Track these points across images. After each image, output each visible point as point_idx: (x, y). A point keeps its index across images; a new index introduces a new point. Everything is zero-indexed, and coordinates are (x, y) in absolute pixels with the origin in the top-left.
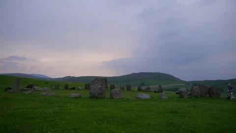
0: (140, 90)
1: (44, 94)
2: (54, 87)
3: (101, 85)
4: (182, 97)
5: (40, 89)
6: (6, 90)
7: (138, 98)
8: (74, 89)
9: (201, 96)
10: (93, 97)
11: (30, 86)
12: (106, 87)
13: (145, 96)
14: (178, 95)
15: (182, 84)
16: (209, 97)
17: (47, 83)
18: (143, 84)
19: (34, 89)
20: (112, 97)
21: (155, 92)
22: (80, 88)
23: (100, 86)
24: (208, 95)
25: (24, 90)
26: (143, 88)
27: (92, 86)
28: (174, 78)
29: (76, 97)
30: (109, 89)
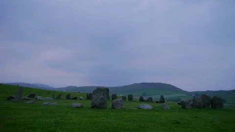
0: (142, 100)
1: (46, 103)
2: (56, 97)
3: (103, 95)
4: (184, 107)
5: (42, 99)
6: (8, 99)
7: (139, 108)
8: (75, 98)
9: (204, 107)
10: (94, 107)
11: (32, 96)
12: (108, 98)
13: (147, 106)
14: (180, 106)
15: (184, 95)
16: (212, 107)
17: (49, 93)
18: (144, 95)
19: (36, 99)
20: (113, 107)
21: (157, 102)
22: (81, 98)
23: (101, 96)
24: (210, 106)
25: (26, 99)
26: (145, 98)
27: (93, 96)
28: (176, 88)
29: (77, 107)
30: (111, 99)
